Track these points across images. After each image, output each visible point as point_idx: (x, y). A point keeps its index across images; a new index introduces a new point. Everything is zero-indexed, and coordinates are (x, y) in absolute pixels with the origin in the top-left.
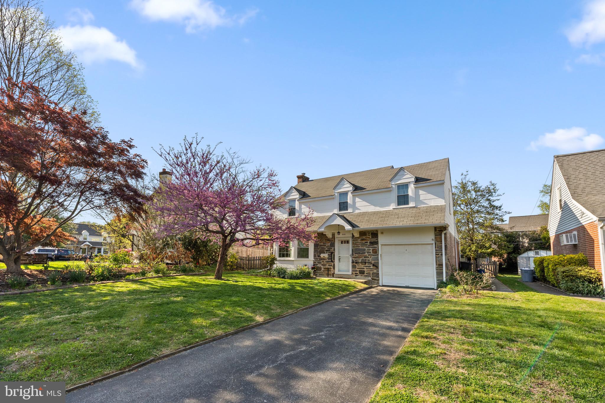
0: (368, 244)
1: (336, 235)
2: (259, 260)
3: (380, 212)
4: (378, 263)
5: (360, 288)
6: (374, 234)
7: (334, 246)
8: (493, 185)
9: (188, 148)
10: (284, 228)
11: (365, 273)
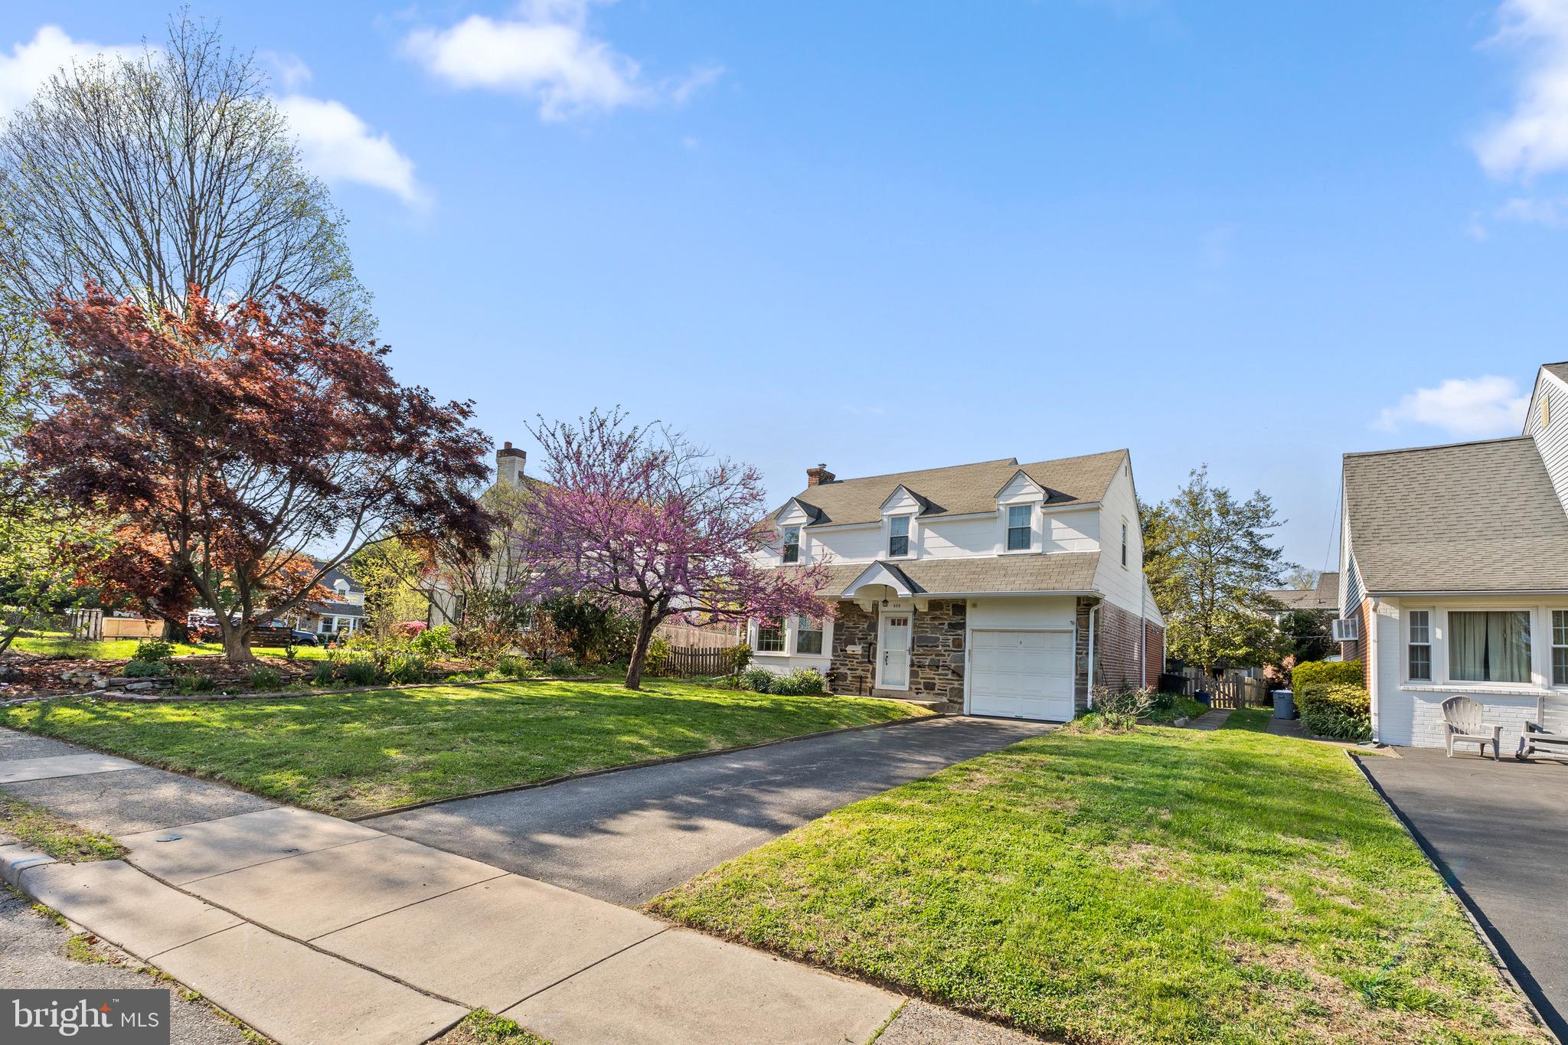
0: (946, 627)
1: (881, 608)
2: (714, 655)
3: (972, 562)
4: (963, 667)
5: (916, 714)
6: (959, 607)
7: (876, 631)
8: (1263, 499)
10: (769, 590)
11: (937, 687)
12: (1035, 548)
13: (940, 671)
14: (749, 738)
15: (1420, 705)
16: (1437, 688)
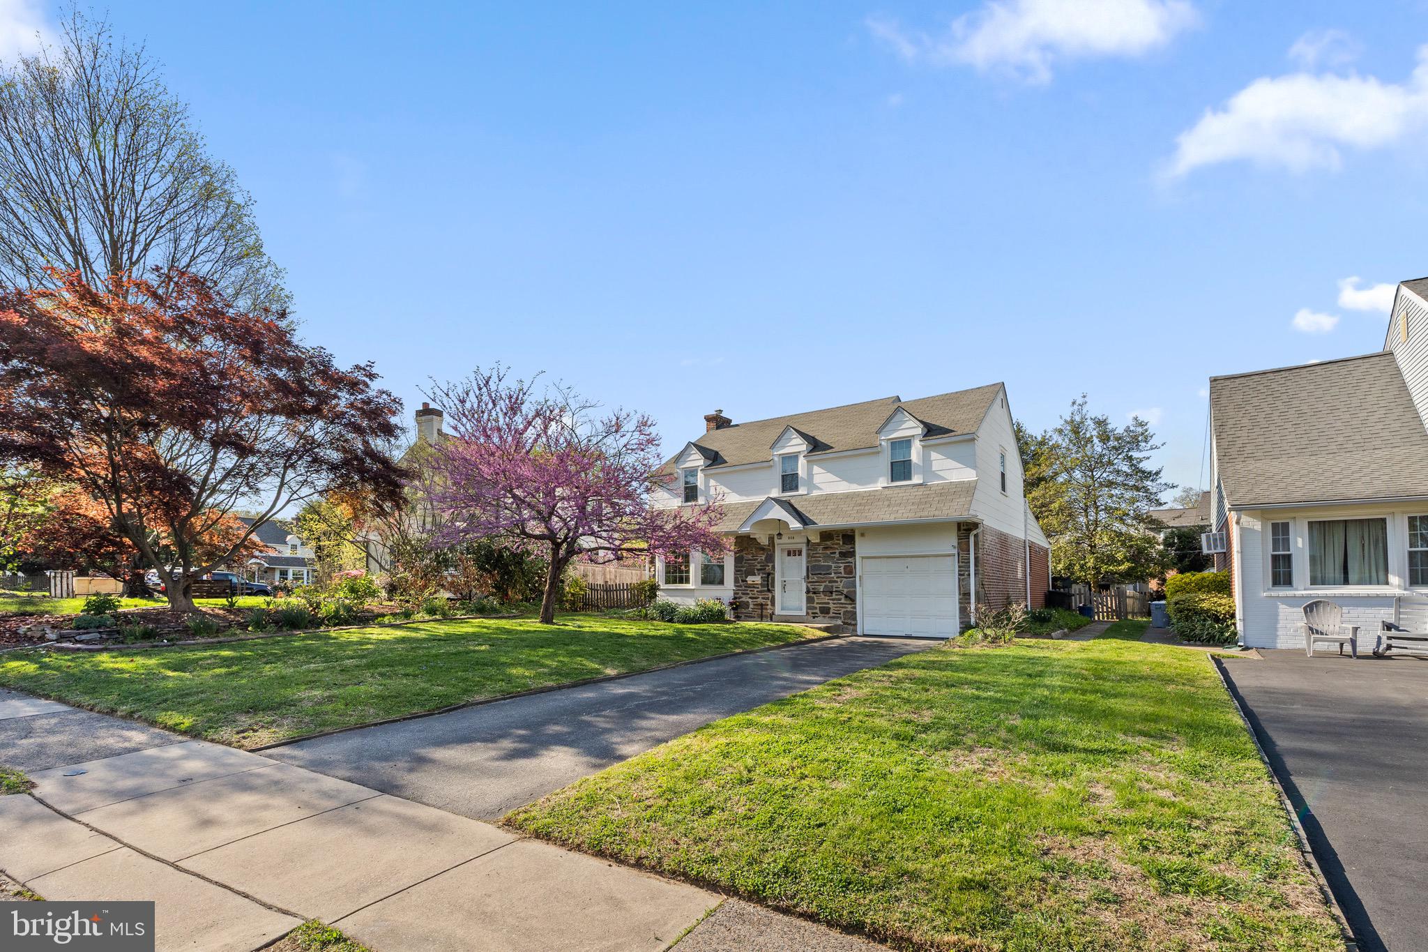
0: (837, 555)
1: (777, 541)
2: (627, 590)
3: (858, 494)
4: (855, 592)
5: (809, 637)
6: (848, 536)
7: (773, 562)
8: (1141, 425)
9: (482, 386)
10: (668, 527)
11: (831, 611)
12: (916, 479)
13: (834, 597)
14: (644, 663)
15: (1283, 609)
16: (1298, 593)
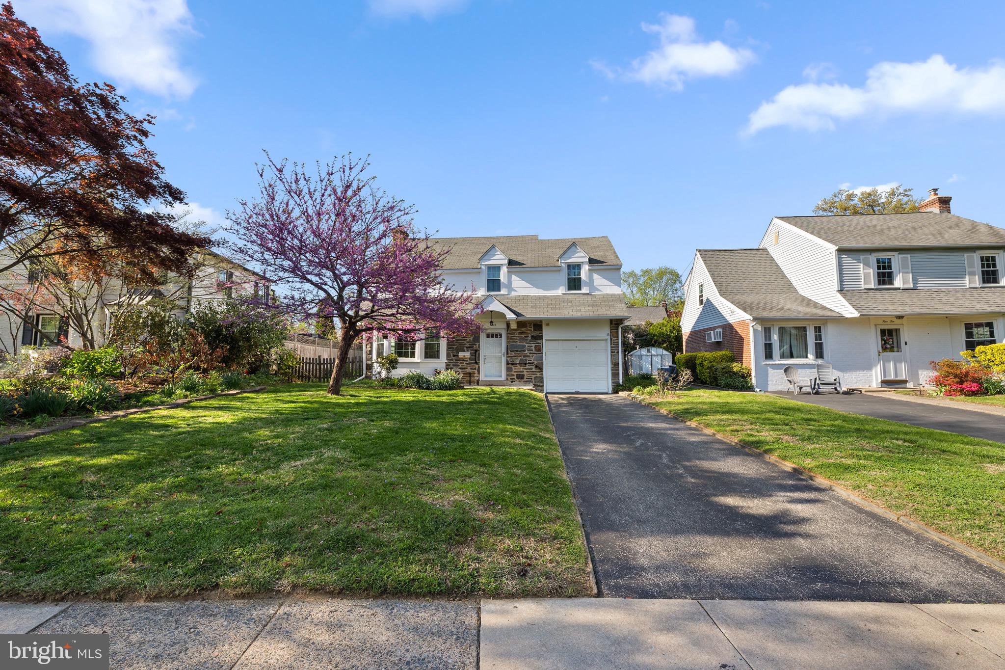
0: (529, 338)
4: (542, 363)
6: (538, 325)
7: (479, 342)
11: (525, 377)
12: (585, 290)
13: (527, 367)
15: (771, 371)
16: (777, 362)
